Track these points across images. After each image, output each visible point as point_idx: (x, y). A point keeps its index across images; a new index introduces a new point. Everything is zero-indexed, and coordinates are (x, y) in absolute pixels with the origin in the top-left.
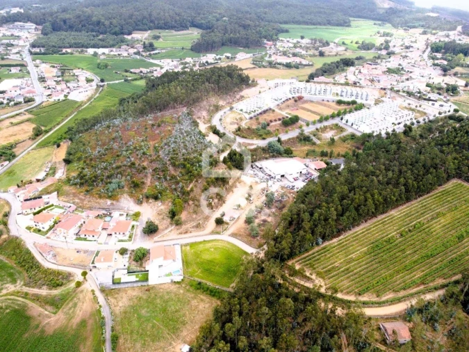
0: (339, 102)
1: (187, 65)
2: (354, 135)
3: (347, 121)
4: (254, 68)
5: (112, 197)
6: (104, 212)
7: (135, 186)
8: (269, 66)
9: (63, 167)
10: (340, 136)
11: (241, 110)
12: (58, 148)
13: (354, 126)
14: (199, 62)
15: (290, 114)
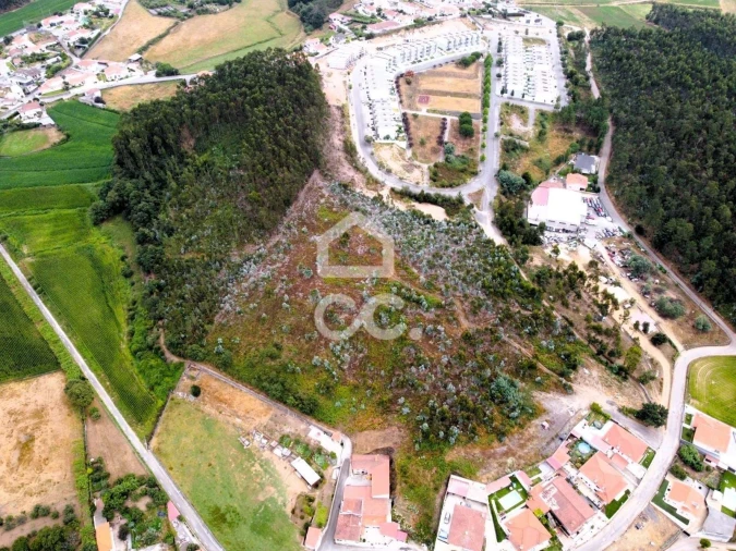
0: (464, 63)
1: (48, 61)
2: (542, 114)
3: (512, 94)
4: (176, 24)
5: (535, 412)
6: (564, 443)
7: (526, 370)
8: (193, 12)
9: (303, 426)
10: (531, 121)
11: (387, 137)
12: (200, 397)
13: (526, 97)
14: (65, 44)
15: (434, 111)
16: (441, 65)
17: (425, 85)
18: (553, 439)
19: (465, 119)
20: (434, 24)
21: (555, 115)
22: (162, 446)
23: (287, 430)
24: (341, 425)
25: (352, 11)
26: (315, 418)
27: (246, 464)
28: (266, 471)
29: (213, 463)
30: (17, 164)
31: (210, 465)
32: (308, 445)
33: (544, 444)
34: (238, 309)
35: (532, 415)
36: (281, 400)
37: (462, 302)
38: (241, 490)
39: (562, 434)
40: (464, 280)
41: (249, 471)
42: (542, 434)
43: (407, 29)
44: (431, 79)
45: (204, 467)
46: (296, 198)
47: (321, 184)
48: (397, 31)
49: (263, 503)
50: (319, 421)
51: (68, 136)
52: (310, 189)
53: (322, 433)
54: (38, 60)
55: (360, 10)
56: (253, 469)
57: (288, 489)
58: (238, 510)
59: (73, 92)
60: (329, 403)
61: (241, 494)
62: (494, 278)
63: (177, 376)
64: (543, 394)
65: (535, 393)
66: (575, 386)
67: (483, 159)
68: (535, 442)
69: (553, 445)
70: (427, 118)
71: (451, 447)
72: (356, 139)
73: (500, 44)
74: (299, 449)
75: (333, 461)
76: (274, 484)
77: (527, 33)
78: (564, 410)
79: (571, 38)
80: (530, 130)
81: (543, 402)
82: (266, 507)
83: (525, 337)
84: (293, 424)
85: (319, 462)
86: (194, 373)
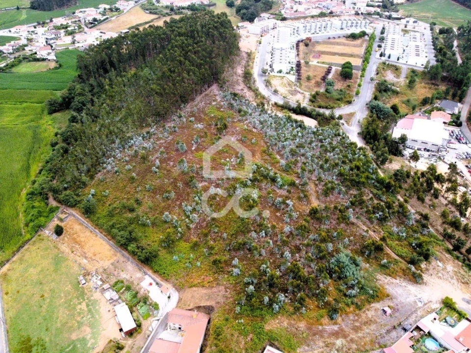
0: (353, 37)
1: (69, 29)
2: (413, 71)
3: (389, 57)
4: (159, 18)
5: (378, 295)
6: (408, 335)
7: (373, 251)
8: (173, 13)
9: (139, 275)
10: (403, 75)
11: (280, 72)
12: (61, 237)
13: (400, 61)
14: (83, 21)
15: (323, 63)
16: (334, 38)
17: (319, 48)
18: (394, 328)
19: (347, 66)
20: (333, 16)
21: (424, 73)
22: (10, 273)
23: (124, 276)
24: (173, 278)
25: (277, 12)
26: (152, 268)
27: (75, 301)
28: (90, 311)
29: (46, 295)
30: (19, 77)
31: (42, 296)
32: (137, 293)
33: (383, 331)
34: (116, 169)
35: (373, 297)
36: (124, 246)
37: (316, 185)
38: (59, 325)
39: (406, 324)
40: (322, 167)
41: (74, 308)
42: (383, 320)
43: (313, 17)
44: (325, 46)
45: (37, 298)
46: (193, 99)
47: (217, 92)
48: (305, 18)
49: (74, 341)
50: (156, 272)
51: (60, 66)
52: (207, 95)
53: (154, 284)
54: (63, 28)
55: (283, 12)
56: (79, 306)
57: (103, 332)
58: (47, 345)
59: (77, 45)
60: (168, 256)
61: (57, 329)
62: (352, 169)
63: (50, 217)
64: (389, 278)
65: (379, 276)
66: (425, 277)
67: (357, 94)
68: (373, 327)
69: (394, 334)
70: (316, 66)
71: (274, 315)
72: (256, 71)
73: (384, 28)
74: (128, 296)
75: (155, 312)
76: (91, 326)
77: (406, 27)
78: (411, 299)
79: (442, 32)
80: (402, 81)
81: (387, 287)
82: (75, 346)
83: (375, 221)
84: (131, 271)
85: (141, 312)
86: (63, 216)
